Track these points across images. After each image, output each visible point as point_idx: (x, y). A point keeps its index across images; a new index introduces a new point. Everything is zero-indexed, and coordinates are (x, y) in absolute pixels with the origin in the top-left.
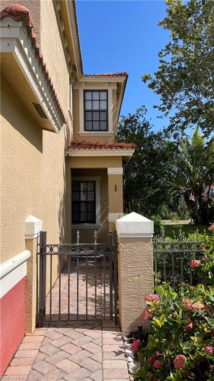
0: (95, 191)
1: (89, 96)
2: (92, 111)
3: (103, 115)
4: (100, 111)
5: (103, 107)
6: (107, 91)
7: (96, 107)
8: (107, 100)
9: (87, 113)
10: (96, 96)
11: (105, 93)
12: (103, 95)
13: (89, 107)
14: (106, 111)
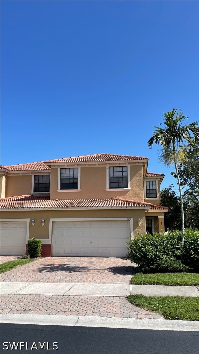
0: (152, 223)
1: (148, 183)
2: (150, 189)
3: (154, 191)
4: (153, 189)
5: (154, 188)
6: (156, 181)
7: (151, 188)
8: (156, 185)
9: (147, 190)
10: (151, 183)
11: (155, 182)
12: (154, 183)
13: (148, 188)
14: (156, 189)
